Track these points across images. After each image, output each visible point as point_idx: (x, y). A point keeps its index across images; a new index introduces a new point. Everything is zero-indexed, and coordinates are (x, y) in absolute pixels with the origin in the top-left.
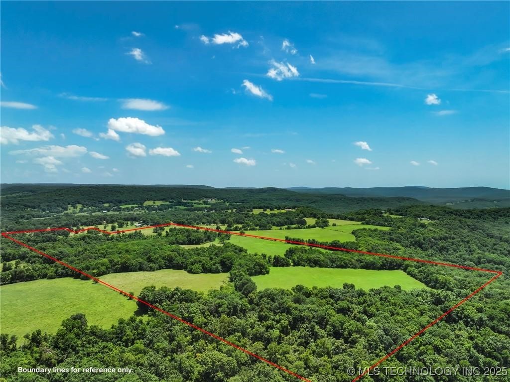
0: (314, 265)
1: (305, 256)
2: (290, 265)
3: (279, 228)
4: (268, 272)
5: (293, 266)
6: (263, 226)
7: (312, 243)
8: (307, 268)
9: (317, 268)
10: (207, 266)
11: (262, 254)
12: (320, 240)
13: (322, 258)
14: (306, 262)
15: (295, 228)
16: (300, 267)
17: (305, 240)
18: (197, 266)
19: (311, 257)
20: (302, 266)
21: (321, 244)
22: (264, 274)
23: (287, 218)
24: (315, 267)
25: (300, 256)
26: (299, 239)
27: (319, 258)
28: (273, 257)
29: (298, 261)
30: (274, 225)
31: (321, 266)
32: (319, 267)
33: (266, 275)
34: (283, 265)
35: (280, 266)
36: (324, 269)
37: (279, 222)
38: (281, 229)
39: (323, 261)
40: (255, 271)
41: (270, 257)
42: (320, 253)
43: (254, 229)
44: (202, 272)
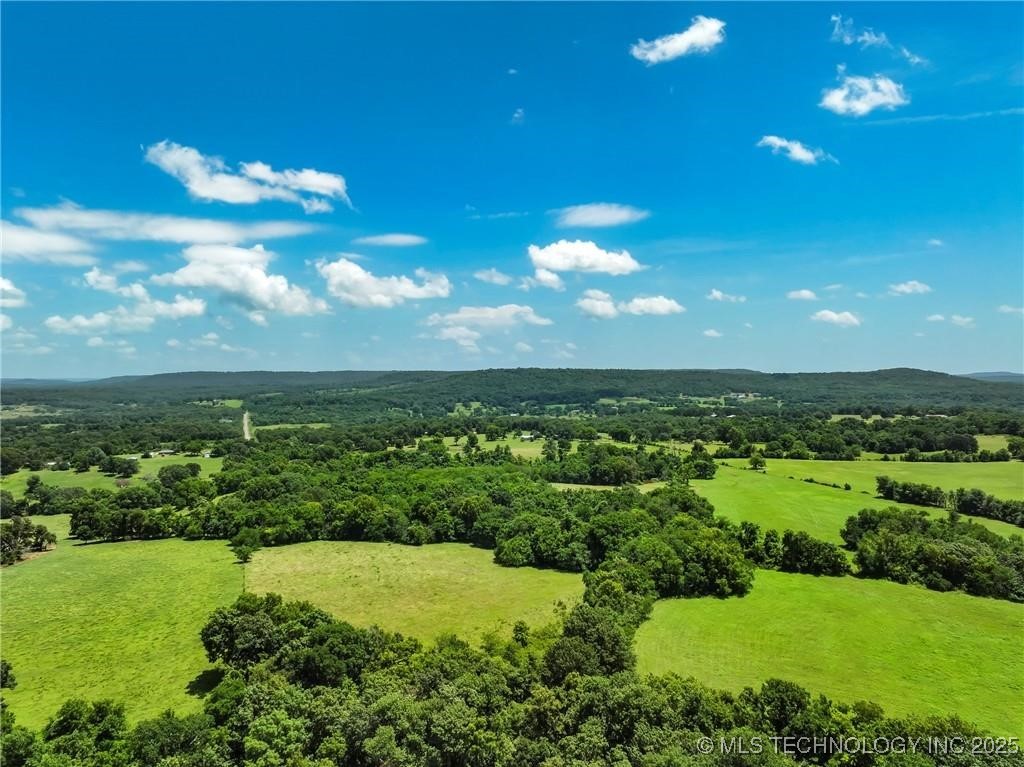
0: (945, 582)
1: (909, 543)
2: (848, 571)
3: (882, 456)
4: (740, 590)
5: (860, 575)
6: (831, 450)
7: (972, 504)
8: (916, 591)
9: (960, 598)
10: (543, 546)
11: (744, 525)
12: (1003, 496)
13: (986, 556)
14: (915, 568)
15: (935, 459)
16: (886, 584)
17: (946, 490)
18: (518, 540)
19: (933, 551)
20: (895, 579)
21: (1006, 507)
22: (722, 595)
23: (917, 433)
24: (950, 590)
25: (889, 541)
26: (923, 487)
27: (969, 556)
28: (781, 536)
29: (880, 560)
30: (871, 448)
31: (976, 589)
32: (969, 592)
33: (734, 599)
34: (816, 570)
35: (804, 571)
36: (988, 603)
37: (887, 441)
38: (886, 459)
39: (989, 570)
40: (689, 580)
41: (772, 536)
42: (984, 537)
43: (799, 456)
44: (530, 564)
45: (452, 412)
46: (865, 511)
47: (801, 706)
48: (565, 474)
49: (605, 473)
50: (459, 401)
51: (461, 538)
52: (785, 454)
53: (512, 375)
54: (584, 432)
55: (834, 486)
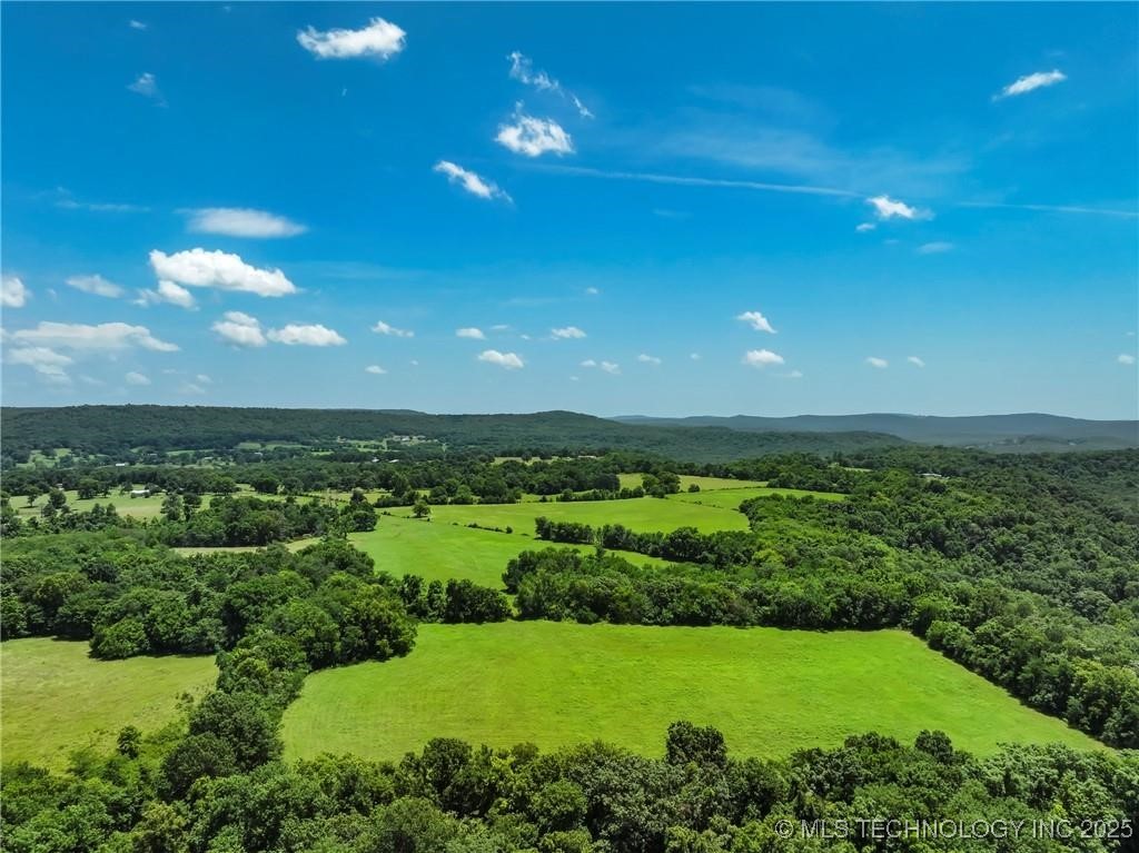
0: (593, 615)
1: (562, 582)
2: (509, 615)
3: (540, 497)
4: (402, 650)
5: (520, 618)
6: (494, 494)
7: (615, 539)
8: (569, 626)
9: (604, 627)
10: (161, 628)
11: (406, 578)
12: (638, 530)
13: (625, 586)
14: (568, 605)
15: (586, 498)
16: (543, 623)
17: (594, 527)
18: (126, 625)
19: (583, 587)
20: (551, 617)
21: (640, 539)
22: (383, 657)
23: (571, 474)
24: (596, 621)
25: (546, 581)
26: (576, 526)
27: (612, 588)
28: (445, 586)
29: (538, 600)
30: (531, 490)
31: (617, 619)
32: (611, 622)
33: (395, 660)
34: (478, 618)
35: (468, 620)
36: (627, 630)
37: (546, 482)
38: (544, 500)
39: (626, 599)
40: (346, 646)
41: (435, 587)
42: (624, 568)
43: (464, 502)
44: (143, 652)
45: (25, 462)
46: (524, 553)
47: (463, 761)
48: (193, 536)
49: (246, 532)
50: (36, 448)
51: (36, 631)
52: (449, 499)
53: (117, 414)
54: (219, 483)
55: (497, 530)
